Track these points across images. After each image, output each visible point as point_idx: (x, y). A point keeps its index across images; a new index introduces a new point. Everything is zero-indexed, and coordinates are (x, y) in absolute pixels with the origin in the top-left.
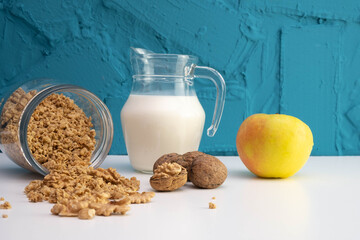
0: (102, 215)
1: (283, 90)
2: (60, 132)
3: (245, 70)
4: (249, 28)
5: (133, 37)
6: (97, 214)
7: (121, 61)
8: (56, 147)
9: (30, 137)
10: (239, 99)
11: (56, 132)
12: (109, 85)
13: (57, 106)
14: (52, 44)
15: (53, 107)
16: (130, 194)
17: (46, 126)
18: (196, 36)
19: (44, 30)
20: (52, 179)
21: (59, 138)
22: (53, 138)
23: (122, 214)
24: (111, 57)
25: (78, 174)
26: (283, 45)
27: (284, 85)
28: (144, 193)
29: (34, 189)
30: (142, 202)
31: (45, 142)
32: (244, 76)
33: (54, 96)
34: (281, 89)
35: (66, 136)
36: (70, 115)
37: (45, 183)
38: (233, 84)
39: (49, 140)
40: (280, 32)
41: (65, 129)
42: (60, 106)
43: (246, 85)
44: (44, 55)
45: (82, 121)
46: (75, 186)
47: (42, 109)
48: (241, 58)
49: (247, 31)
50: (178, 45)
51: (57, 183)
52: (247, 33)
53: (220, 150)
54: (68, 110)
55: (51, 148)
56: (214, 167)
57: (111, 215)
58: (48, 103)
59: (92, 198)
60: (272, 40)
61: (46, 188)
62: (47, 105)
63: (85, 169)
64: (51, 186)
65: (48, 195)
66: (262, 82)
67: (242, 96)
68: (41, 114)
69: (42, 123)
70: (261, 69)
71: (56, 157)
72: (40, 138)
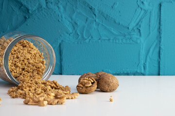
0: (51, 104)
1: (162, 38)
2: (26, 61)
3: (140, 27)
4: (143, 2)
5: (76, 8)
6: (48, 104)
7: (69, 22)
8: (23, 69)
9: (10, 64)
10: (137, 43)
11: (23, 61)
12: (62, 35)
13: (24, 47)
14: (30, 12)
15: (21, 47)
16: (66, 94)
17: (18, 58)
18: (112, 7)
19: (26, 4)
20: (22, 86)
21: (25, 64)
22: (22, 64)
23: (62, 104)
24: (64, 19)
25: (36, 83)
26: (162, 13)
27: (162, 36)
28: (73, 94)
29: (13, 91)
30: (72, 98)
31: (17, 66)
32: (139, 30)
33: (22, 41)
34: (160, 37)
35: (29, 63)
36: (31, 52)
37: (19, 88)
38: (133, 34)
39: (20, 65)
40: (160, 5)
41: (28, 59)
42: (25, 46)
43: (140, 35)
44: (26, 18)
45: (38, 55)
46: (35, 90)
47: (15, 48)
48: (138, 20)
49: (142, 4)
50: (102, 13)
51: (25, 88)
52: (142, 6)
53: (125, 72)
54: (30, 49)
55: (21, 70)
56: (111, 80)
57: (55, 104)
58: (18, 45)
59: (45, 95)
60: (156, 9)
61: (20, 91)
62: (18, 46)
63: (40, 81)
64: (22, 90)
65: (21, 94)
66: (150, 33)
67: (139, 42)
68: (15, 51)
69: (15, 56)
70: (149, 26)
71: (24, 75)
72: (15, 64)
